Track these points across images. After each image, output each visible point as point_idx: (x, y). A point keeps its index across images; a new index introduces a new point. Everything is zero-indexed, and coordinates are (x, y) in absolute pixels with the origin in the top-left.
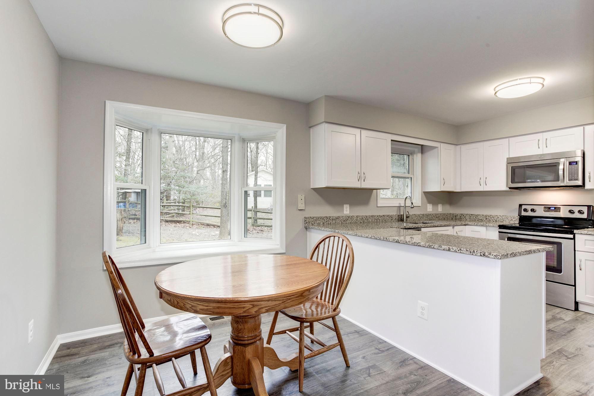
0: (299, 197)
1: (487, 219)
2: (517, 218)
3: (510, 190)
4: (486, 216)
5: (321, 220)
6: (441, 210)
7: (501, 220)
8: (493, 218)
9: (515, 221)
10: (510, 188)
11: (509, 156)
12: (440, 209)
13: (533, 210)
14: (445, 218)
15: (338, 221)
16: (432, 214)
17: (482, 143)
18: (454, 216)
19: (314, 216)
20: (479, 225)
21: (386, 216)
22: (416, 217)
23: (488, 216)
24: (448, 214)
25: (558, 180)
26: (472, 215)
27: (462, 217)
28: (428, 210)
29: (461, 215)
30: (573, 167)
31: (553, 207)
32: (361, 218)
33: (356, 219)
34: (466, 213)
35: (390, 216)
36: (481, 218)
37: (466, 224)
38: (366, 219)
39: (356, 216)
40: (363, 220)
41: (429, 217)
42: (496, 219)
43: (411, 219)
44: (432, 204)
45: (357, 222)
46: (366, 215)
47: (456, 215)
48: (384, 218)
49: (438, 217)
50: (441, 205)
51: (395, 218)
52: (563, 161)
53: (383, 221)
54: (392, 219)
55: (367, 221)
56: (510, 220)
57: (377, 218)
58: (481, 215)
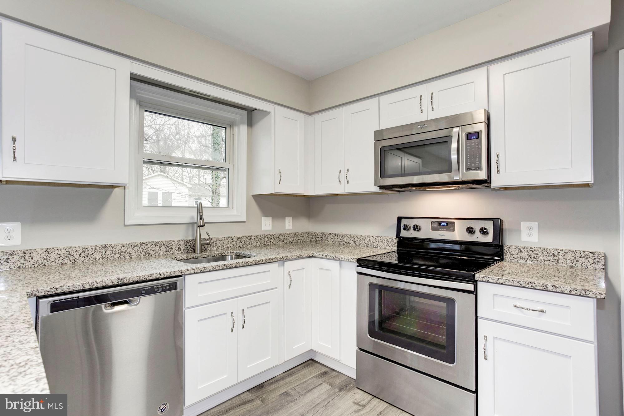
3: (381, 191)
4: (354, 237)
6: (291, 228)
7: (374, 244)
8: (363, 241)
9: (392, 246)
10: (381, 187)
11: (379, 128)
12: (288, 225)
13: (416, 228)
14: (298, 241)
17: (342, 109)
18: (314, 237)
20: (329, 257)
21: (149, 245)
22: (234, 243)
23: (357, 238)
24: (303, 233)
25: (449, 170)
26: (336, 235)
27: (324, 238)
29: (322, 235)
30: (473, 143)
31: (444, 222)
32: (62, 255)
33: (45, 257)
34: (329, 232)
35: (164, 244)
36: (347, 241)
37: (311, 255)
38: (83, 255)
39: (45, 250)
40: (71, 258)
41: (263, 242)
42: (367, 243)
43: (221, 247)
44: (271, 217)
45: (46, 265)
46: (84, 245)
47: (316, 235)
48: (144, 248)
49: (283, 239)
50: (291, 218)
51: (177, 248)
52: (456, 132)
53: (142, 255)
54: (168, 249)
55: (87, 259)
56: (385, 245)
57: (120, 249)
58: (347, 236)
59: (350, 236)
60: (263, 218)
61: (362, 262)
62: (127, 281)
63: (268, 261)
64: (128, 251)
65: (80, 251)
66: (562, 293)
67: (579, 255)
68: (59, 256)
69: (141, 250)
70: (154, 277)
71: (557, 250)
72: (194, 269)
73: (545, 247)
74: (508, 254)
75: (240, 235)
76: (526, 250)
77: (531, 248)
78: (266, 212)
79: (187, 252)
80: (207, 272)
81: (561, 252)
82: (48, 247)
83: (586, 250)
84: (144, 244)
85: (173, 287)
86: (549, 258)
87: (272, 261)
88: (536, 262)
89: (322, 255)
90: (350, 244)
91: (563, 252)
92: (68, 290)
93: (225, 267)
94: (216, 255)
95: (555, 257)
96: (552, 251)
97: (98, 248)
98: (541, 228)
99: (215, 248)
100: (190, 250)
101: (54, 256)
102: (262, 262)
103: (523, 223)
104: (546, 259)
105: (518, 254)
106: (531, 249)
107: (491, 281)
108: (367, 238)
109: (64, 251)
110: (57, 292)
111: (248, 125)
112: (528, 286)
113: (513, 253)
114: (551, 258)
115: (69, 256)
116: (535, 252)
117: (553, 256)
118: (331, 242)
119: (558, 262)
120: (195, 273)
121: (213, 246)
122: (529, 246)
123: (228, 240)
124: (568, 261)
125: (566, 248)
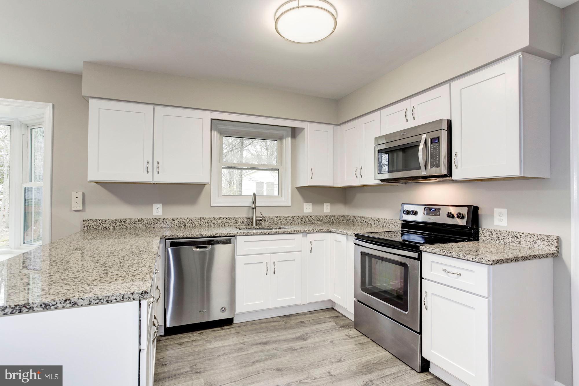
0: (74, 194)
3: (383, 184)
5: (109, 223)
6: (329, 211)
11: (377, 135)
12: (327, 209)
13: (414, 213)
15: (139, 225)
16: (309, 217)
17: (358, 120)
19: (98, 219)
21: (225, 219)
22: (281, 220)
25: (419, 167)
26: (362, 217)
28: (305, 211)
29: (353, 217)
30: (435, 146)
31: (433, 208)
32: (180, 222)
33: (172, 222)
34: (358, 215)
35: (233, 219)
36: (370, 222)
37: (329, 231)
38: (189, 223)
39: (172, 219)
40: (184, 224)
41: (304, 221)
43: (271, 223)
44: (312, 203)
45: (173, 226)
46: (190, 217)
47: (350, 217)
48: (222, 221)
49: (321, 219)
50: (329, 204)
51: (242, 222)
52: (424, 138)
53: (221, 225)
54: (236, 222)
55: (191, 225)
57: (208, 221)
58: (370, 218)
59: (372, 218)
60: (304, 203)
61: (358, 237)
62: (204, 236)
63: (293, 232)
64: (213, 222)
65: (188, 221)
67: (536, 238)
68: (178, 222)
69: (220, 222)
70: (218, 235)
71: (519, 233)
72: (241, 233)
73: (510, 230)
74: (482, 235)
75: (286, 215)
76: (495, 233)
77: (499, 231)
78: (307, 199)
79: (248, 225)
80: (250, 235)
81: (523, 235)
82: (174, 217)
83: (542, 234)
84: (222, 218)
85: (229, 242)
86: (513, 240)
87: (296, 232)
88: (503, 243)
90: (372, 225)
91: (524, 235)
92: (177, 237)
93: (262, 233)
94: (265, 228)
95: (518, 239)
96: (516, 233)
97: (197, 219)
98: (510, 214)
99: (267, 223)
100: (250, 224)
101: (176, 222)
102: (289, 233)
103: (495, 209)
104: (511, 241)
105: (489, 236)
106: (499, 232)
108: (383, 221)
109: (181, 220)
110: (173, 237)
111: (292, 138)
113: (486, 235)
114: (515, 240)
115: (183, 223)
116: (502, 235)
117: (516, 238)
118: (359, 223)
119: (520, 243)
120: (242, 235)
121: (266, 222)
122: (498, 229)
123: (276, 219)
124: (528, 243)
125: (526, 232)
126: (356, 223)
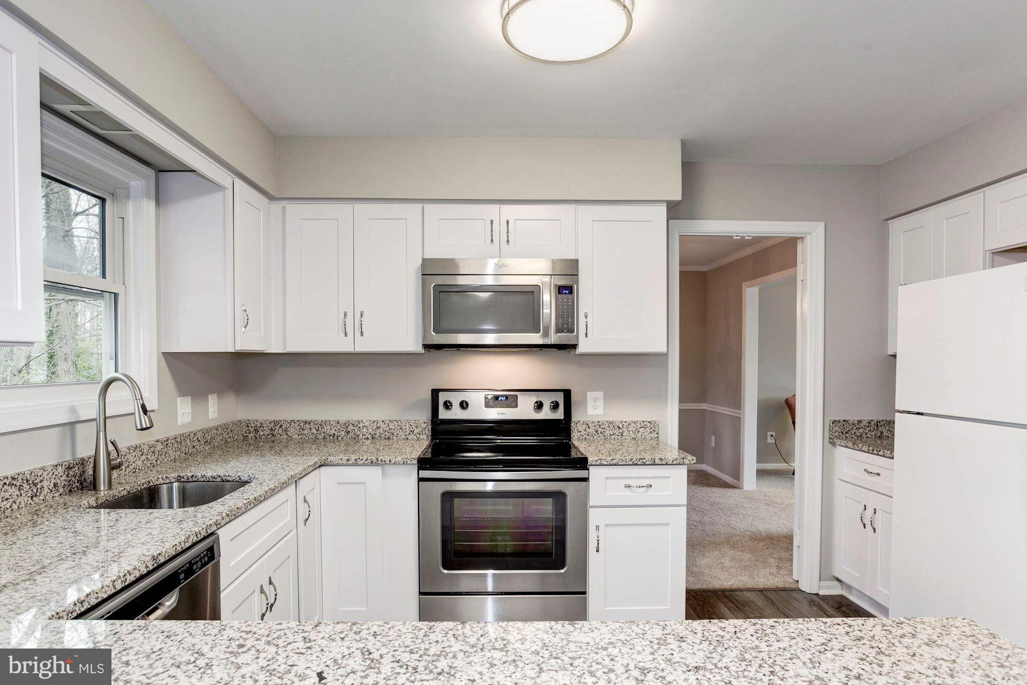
1: (348, 432)
2: (424, 425)
3: (423, 352)
4: (347, 425)
7: (387, 433)
8: (365, 430)
9: (419, 434)
10: (427, 347)
11: (427, 254)
12: (213, 410)
13: (463, 405)
14: (228, 440)
16: (192, 435)
17: (347, 207)
18: (252, 429)
20: (362, 462)
23: (353, 425)
24: (234, 423)
26: (306, 423)
27: (277, 430)
28: (180, 422)
29: (273, 424)
30: (565, 299)
31: (502, 396)
34: (289, 419)
36: (333, 432)
37: (322, 463)
41: (184, 448)
42: (373, 433)
44: (190, 397)
47: (259, 425)
49: (209, 438)
50: (215, 396)
51: (52, 485)
54: (35, 490)
56: (407, 433)
58: (332, 423)
59: (338, 423)
60: (179, 400)
62: (162, 560)
63: (289, 482)
66: (666, 464)
67: (640, 426)
71: (621, 422)
72: (228, 515)
73: (611, 420)
74: (576, 431)
76: (593, 425)
77: (599, 422)
78: (182, 387)
81: (625, 424)
83: (645, 420)
85: (211, 554)
86: (615, 432)
88: (603, 437)
89: (348, 460)
90: (338, 436)
91: (627, 424)
95: (620, 430)
96: (618, 423)
98: (606, 398)
102: (285, 485)
103: (589, 393)
104: (612, 433)
105: (585, 431)
106: (598, 424)
107: (605, 463)
108: (372, 425)
112: (639, 463)
113: (580, 429)
114: (617, 432)
116: (602, 427)
117: (618, 429)
119: (622, 435)
122: (596, 420)
124: (631, 432)
125: (629, 419)
126: (285, 436)
